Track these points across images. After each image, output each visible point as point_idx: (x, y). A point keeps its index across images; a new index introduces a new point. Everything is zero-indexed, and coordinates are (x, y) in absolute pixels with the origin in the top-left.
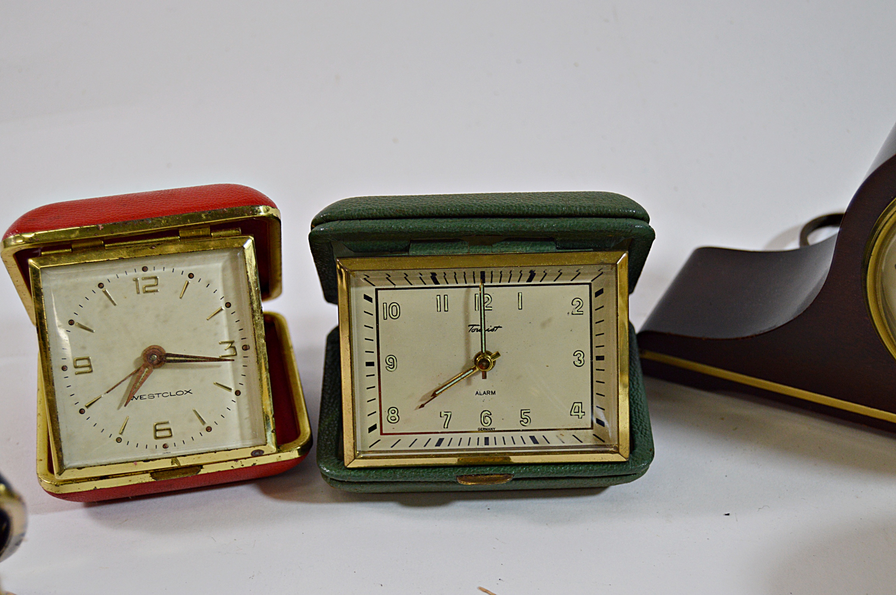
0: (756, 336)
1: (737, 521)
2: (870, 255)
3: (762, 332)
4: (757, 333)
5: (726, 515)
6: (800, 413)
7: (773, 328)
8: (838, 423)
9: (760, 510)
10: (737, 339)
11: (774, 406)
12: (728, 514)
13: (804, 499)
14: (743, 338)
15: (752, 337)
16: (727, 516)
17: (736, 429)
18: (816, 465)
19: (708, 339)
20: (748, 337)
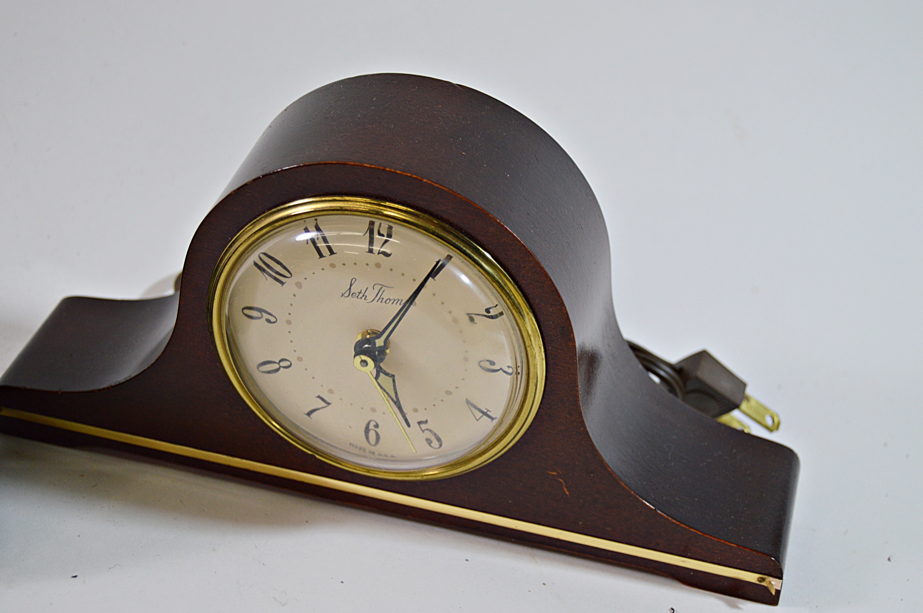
0: (112, 387)
1: (85, 582)
2: (214, 299)
3: (118, 383)
4: (113, 384)
5: (74, 577)
6: (165, 466)
7: (129, 378)
8: (203, 475)
9: (111, 569)
10: (93, 391)
11: (138, 460)
12: (76, 576)
13: (158, 555)
14: (99, 390)
15: (108, 388)
16: (75, 579)
17: (96, 486)
18: (175, 519)
19: (64, 393)
20: (104, 389)
